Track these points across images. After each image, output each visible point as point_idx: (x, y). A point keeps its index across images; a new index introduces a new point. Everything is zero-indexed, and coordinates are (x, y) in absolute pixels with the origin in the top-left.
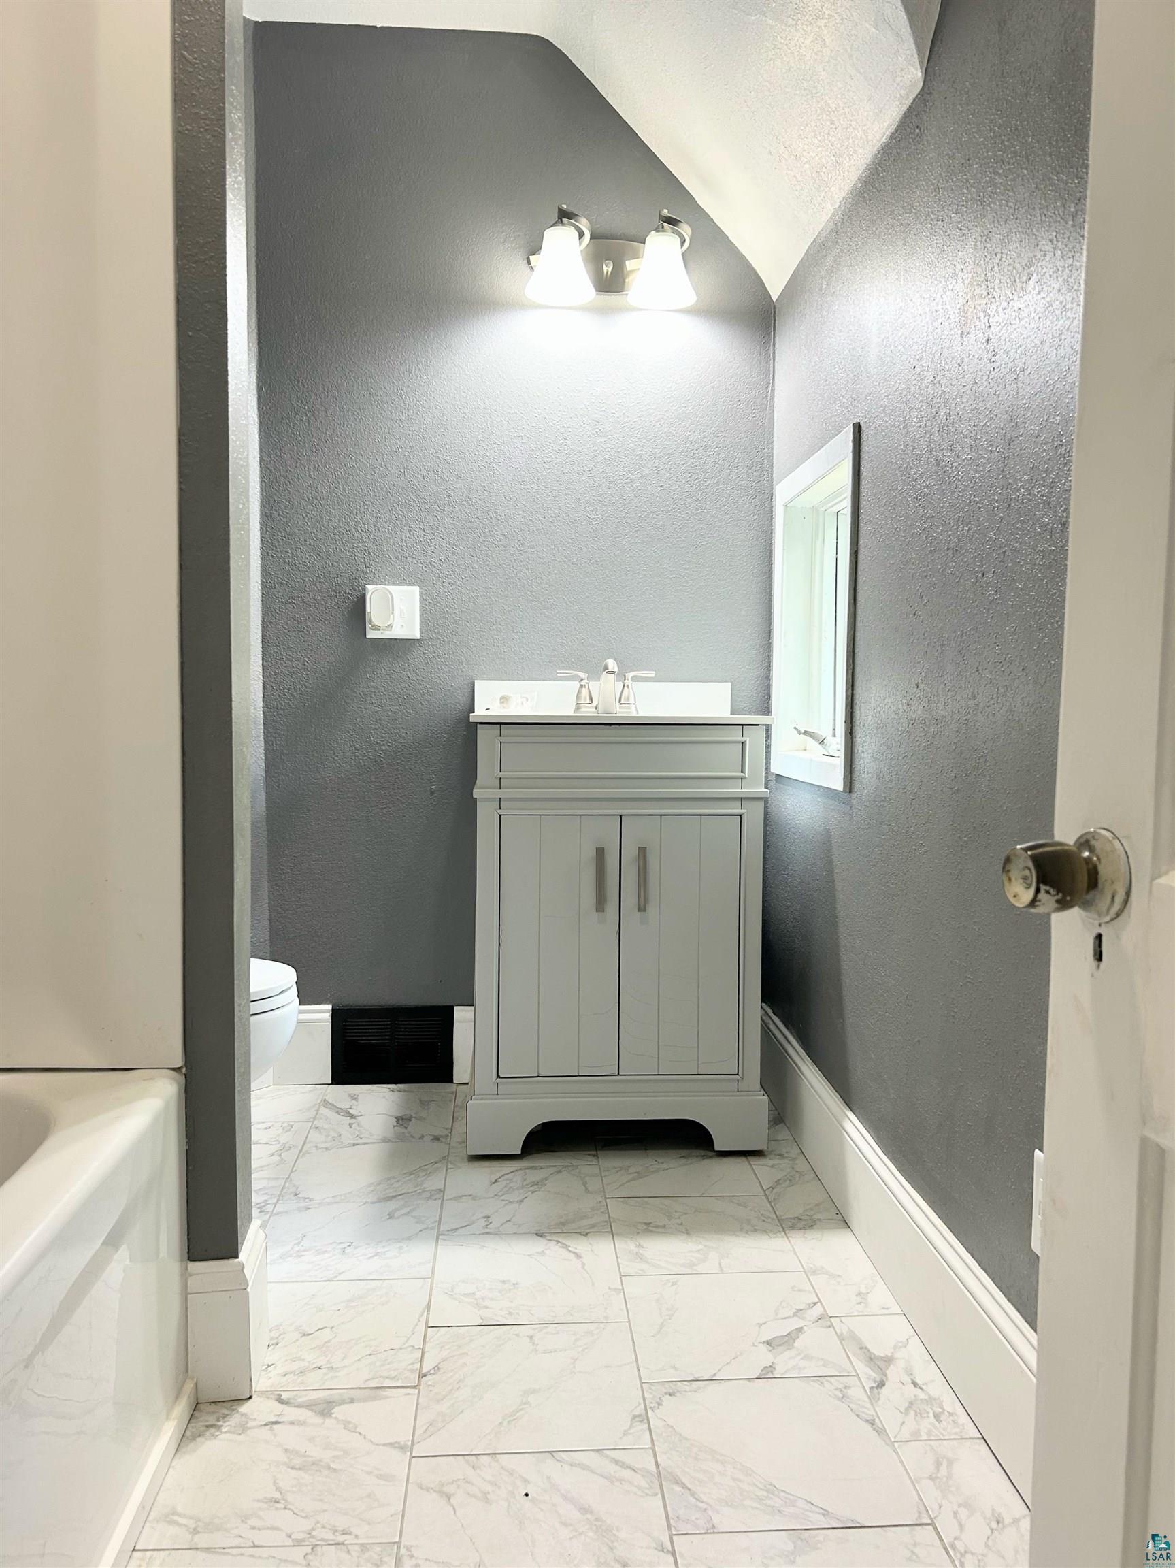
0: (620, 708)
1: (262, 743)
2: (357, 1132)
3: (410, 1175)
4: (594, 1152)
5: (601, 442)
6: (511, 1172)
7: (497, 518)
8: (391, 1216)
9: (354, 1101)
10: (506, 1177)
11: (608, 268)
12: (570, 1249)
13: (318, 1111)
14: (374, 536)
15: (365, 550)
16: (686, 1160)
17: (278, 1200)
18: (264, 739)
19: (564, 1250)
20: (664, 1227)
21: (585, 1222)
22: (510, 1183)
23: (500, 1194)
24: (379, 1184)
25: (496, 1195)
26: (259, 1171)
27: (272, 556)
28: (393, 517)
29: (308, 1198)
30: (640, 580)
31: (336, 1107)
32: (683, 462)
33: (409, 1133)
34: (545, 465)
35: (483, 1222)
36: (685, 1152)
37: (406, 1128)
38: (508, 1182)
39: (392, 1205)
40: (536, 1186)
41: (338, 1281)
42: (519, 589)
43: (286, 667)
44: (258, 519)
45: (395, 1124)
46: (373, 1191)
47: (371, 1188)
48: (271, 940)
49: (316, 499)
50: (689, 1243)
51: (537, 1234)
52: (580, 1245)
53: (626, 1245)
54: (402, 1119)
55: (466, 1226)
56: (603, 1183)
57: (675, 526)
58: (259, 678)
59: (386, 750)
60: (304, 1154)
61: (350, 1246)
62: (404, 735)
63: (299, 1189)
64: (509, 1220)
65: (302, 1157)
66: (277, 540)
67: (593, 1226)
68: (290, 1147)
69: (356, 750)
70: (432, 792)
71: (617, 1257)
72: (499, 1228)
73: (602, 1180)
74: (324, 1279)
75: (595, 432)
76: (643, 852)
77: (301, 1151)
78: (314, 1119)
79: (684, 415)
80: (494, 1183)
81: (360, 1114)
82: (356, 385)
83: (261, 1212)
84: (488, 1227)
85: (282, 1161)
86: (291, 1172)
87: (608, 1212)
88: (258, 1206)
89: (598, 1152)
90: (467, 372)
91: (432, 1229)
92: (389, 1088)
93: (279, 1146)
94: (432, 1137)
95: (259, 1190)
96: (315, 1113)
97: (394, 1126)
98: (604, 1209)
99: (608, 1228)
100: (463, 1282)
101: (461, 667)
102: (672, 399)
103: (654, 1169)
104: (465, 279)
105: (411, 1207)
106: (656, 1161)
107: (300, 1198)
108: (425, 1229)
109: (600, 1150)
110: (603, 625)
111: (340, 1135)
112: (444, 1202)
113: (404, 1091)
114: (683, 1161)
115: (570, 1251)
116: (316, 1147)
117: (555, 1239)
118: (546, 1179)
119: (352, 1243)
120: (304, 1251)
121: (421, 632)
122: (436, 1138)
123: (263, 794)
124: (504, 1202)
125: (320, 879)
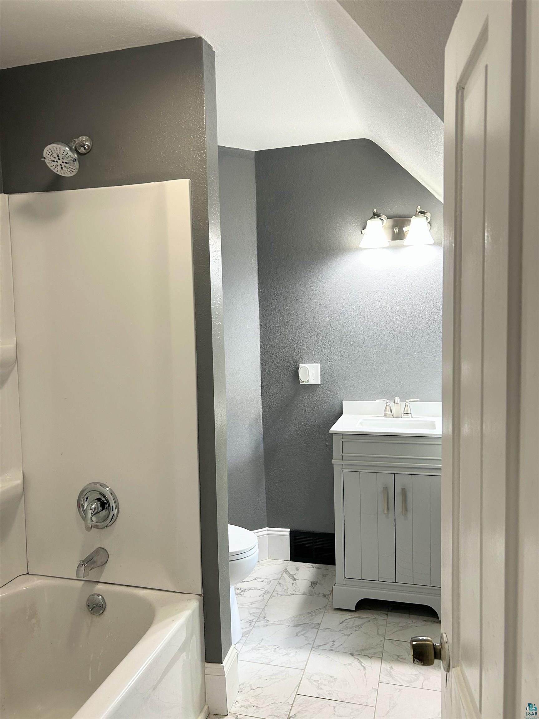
0: (403, 415)
1: (262, 425)
2: (294, 588)
3: (310, 614)
4: (387, 613)
5: (395, 302)
6: (349, 619)
7: (351, 335)
8: (297, 635)
9: (297, 571)
10: (347, 621)
11: (397, 230)
12: (362, 664)
13: (282, 574)
14: (302, 344)
15: (299, 350)
16: (426, 623)
17: (257, 620)
18: (263, 423)
19: (360, 664)
20: (405, 659)
21: (372, 651)
22: (348, 624)
23: (342, 630)
24: (296, 617)
25: (340, 630)
26: (254, 603)
27: (265, 354)
28: (310, 336)
29: (268, 620)
30: (413, 359)
31: (290, 573)
32: (432, 308)
33: (314, 591)
34: (371, 313)
35: (331, 644)
36: (426, 618)
37: (314, 588)
38: (347, 623)
39: (299, 629)
40: (357, 628)
41: (270, 665)
42: (360, 363)
43: (270, 395)
44: (259, 340)
45: (310, 585)
46: (293, 620)
47: (293, 619)
48: (266, 502)
49: (281, 331)
50: (413, 670)
51: (351, 654)
52: (367, 663)
53: (386, 666)
54: (314, 583)
55: (324, 645)
56: (386, 630)
57: (429, 335)
58: (260, 400)
59: (308, 428)
60: (272, 597)
61: (278, 648)
62: (315, 422)
63: (266, 615)
64: (342, 645)
65: (271, 598)
66: (266, 348)
67: (375, 653)
68: (268, 593)
69: (297, 428)
70: (327, 446)
71: (380, 672)
72: (336, 648)
73: (386, 628)
74: (265, 663)
75: (392, 298)
76: (404, 490)
77: (271, 595)
78: (280, 578)
79: (432, 288)
80: (341, 623)
81: (298, 578)
82: (295, 286)
83: (250, 625)
84: (333, 647)
85: (263, 600)
86: (266, 605)
87: (383, 647)
88: (249, 622)
89: (389, 613)
90: (338, 278)
91: (310, 644)
92: (312, 566)
93: (264, 591)
94: (323, 595)
95: (252, 613)
96: (281, 575)
97: (309, 587)
98: (382, 645)
99: (381, 656)
100: (316, 674)
101: (337, 395)
102: (426, 282)
103: (410, 626)
104: (337, 241)
105: (306, 631)
106: (412, 621)
107: (265, 620)
108: (308, 644)
109: (390, 612)
110: (398, 378)
111: (288, 589)
112: (319, 631)
113: (318, 568)
114: (424, 623)
115: (362, 665)
116: (277, 594)
117: (357, 658)
118: (362, 624)
119: (279, 646)
120: (261, 647)
121: (321, 382)
122: (324, 596)
123: (263, 445)
124: (342, 634)
125: (284, 479)
